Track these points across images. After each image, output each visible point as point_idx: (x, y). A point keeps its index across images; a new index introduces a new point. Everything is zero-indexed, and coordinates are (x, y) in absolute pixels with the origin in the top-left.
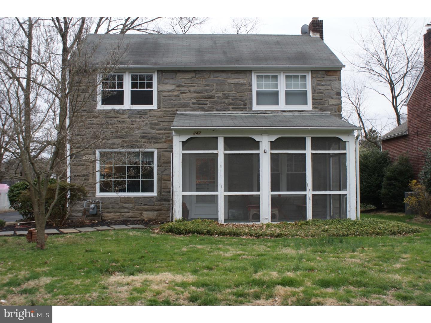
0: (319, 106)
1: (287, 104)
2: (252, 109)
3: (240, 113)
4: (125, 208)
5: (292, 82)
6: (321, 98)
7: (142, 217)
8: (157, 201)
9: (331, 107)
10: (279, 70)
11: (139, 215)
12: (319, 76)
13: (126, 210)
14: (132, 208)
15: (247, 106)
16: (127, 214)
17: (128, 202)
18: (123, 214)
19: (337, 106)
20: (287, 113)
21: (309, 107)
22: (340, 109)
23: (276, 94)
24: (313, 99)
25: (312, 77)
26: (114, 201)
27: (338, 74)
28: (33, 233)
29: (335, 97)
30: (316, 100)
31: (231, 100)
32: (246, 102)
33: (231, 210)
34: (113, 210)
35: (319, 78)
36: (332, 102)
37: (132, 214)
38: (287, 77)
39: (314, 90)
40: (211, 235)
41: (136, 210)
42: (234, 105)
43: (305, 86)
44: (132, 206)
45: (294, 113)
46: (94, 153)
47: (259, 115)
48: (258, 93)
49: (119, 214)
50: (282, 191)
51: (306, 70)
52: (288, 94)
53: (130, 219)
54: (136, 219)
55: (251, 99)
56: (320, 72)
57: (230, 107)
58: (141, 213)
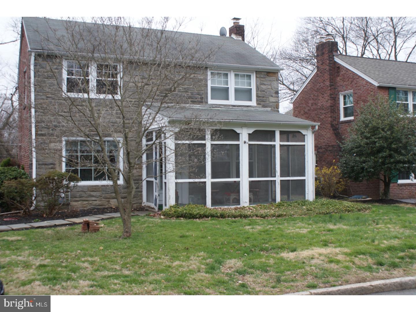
0: (262, 103)
1: (236, 100)
2: (207, 103)
3: (197, 106)
4: (93, 196)
5: (240, 80)
6: (264, 96)
7: (109, 205)
8: (124, 189)
9: (271, 104)
10: (230, 69)
11: (107, 203)
12: (262, 76)
13: (94, 199)
14: (99, 196)
15: (203, 100)
16: (95, 202)
17: (95, 190)
18: (90, 202)
19: (275, 104)
20: (237, 108)
21: (253, 103)
22: (277, 107)
23: (227, 90)
24: (257, 96)
25: (256, 77)
26: (81, 189)
27: (276, 75)
28: (90, 224)
29: (274, 95)
30: (260, 97)
31: (190, 94)
32: (203, 96)
33: (191, 196)
34: (81, 199)
35: (262, 78)
36: (272, 99)
37: (100, 202)
38: (236, 75)
39: (258, 88)
40: (224, 218)
41: (104, 198)
42: (192, 99)
43: (250, 84)
44: (99, 194)
45: (242, 108)
46: (61, 142)
47: (214, 108)
48: (213, 89)
49: (87, 202)
50: (232, 178)
51: (251, 71)
52: (237, 91)
53: (98, 207)
54: (104, 207)
55: (207, 93)
56: (263, 73)
57: (190, 100)
58: (109, 201)
